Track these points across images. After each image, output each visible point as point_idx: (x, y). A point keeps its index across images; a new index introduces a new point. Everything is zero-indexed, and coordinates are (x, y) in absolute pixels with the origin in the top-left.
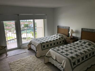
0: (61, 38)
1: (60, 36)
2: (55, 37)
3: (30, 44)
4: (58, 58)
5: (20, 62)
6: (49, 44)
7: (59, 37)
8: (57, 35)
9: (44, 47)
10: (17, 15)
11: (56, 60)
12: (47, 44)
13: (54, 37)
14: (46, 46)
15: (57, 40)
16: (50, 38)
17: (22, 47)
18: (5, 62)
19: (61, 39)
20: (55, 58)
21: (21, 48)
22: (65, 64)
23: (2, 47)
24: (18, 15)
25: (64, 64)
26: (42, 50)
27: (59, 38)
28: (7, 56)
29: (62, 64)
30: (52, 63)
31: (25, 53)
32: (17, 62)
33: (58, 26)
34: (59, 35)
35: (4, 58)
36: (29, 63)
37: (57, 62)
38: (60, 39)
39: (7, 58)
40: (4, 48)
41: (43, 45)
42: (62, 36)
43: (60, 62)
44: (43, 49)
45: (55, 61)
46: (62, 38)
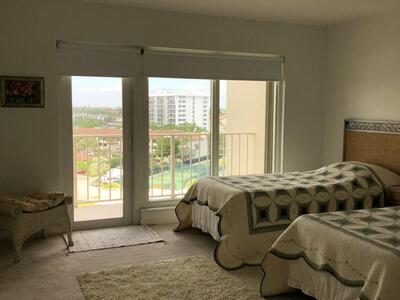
0: (364, 184)
1: (360, 173)
2: (330, 176)
3: (190, 200)
4: (340, 257)
5: (134, 276)
6: (290, 205)
7: (350, 176)
8: (340, 167)
9: (263, 214)
10: (139, 51)
11: (328, 269)
12: (282, 201)
13: (323, 177)
14: (273, 213)
15: (338, 187)
16: (298, 178)
17: (145, 218)
18: (61, 268)
19: (361, 187)
20: (325, 258)
21: (139, 224)
22: (380, 284)
23: (54, 197)
24: (142, 52)
25: (374, 282)
26: (253, 231)
27: (351, 179)
28: (72, 249)
29: (362, 285)
30: (306, 293)
31: (162, 244)
32: (117, 273)
33: (347, 123)
34: (352, 166)
35: (55, 256)
36: (179, 286)
37: (333, 279)
38: (355, 184)
39: (71, 256)
40: (62, 203)
41: (261, 202)
42: (367, 173)
43: (353, 278)
44: (257, 225)
45: (323, 277)
46: (369, 180)
